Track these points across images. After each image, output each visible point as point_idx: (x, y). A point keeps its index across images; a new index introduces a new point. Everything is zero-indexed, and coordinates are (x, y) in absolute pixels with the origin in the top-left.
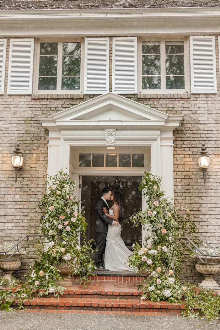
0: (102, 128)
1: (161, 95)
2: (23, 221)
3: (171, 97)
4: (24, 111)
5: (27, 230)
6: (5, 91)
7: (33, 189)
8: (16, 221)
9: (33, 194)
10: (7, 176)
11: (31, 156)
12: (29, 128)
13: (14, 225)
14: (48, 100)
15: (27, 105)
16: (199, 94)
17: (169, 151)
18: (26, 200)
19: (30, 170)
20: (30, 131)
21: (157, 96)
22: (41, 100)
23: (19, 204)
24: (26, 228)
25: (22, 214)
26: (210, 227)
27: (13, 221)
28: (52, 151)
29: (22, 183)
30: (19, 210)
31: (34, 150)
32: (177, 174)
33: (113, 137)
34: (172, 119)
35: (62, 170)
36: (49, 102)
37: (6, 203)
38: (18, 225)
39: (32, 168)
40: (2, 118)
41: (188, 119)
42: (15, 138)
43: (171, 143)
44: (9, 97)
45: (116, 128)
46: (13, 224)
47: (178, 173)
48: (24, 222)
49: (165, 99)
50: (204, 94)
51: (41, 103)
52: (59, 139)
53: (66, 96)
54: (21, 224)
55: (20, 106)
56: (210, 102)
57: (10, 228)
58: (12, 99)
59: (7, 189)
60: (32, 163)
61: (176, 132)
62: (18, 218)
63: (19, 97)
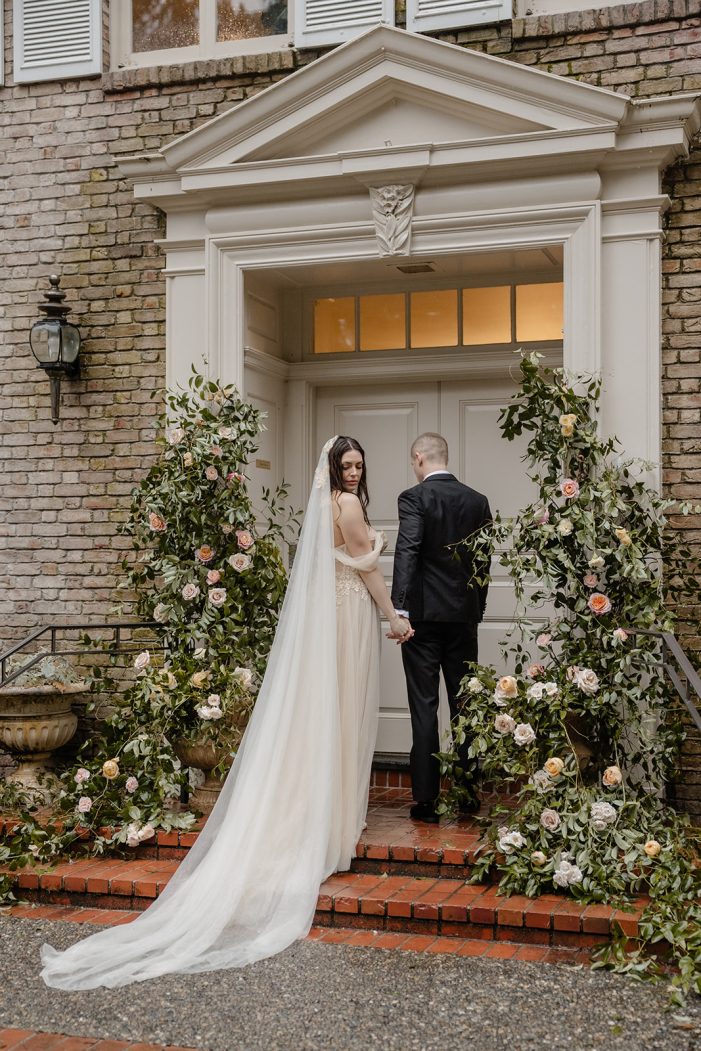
0: (355, 187)
1: (615, 14)
2: (92, 570)
3: (660, 15)
4: (78, 145)
5: (109, 600)
6: (9, 71)
7: (123, 450)
8: (70, 569)
9: (123, 466)
10: (32, 401)
11: (113, 321)
12: (102, 213)
13: (63, 586)
14: (165, 91)
15: (86, 121)
17: (641, 266)
18: (101, 491)
19: (110, 374)
20: (104, 223)
21: (597, 20)
22: (138, 95)
23: (78, 504)
24: (105, 594)
25: (88, 543)
27: (62, 569)
28: (178, 295)
29: (84, 428)
30: (77, 529)
31: (119, 296)
32: (682, 360)
33: (403, 222)
34: (647, 113)
36: (167, 99)
37: (36, 504)
38: (77, 585)
39: (117, 369)
40: (6, 182)
42: (52, 253)
43: (652, 224)
44: (24, 93)
45: (415, 182)
46: (59, 582)
47: (685, 355)
48: (96, 571)
49: (633, 27)
51: (137, 106)
52: (198, 245)
53: (228, 65)
54: (88, 581)
55: (62, 126)
57: (52, 594)
58: (34, 101)
59: (35, 452)
60: (116, 350)
62: (76, 556)
63: (58, 89)
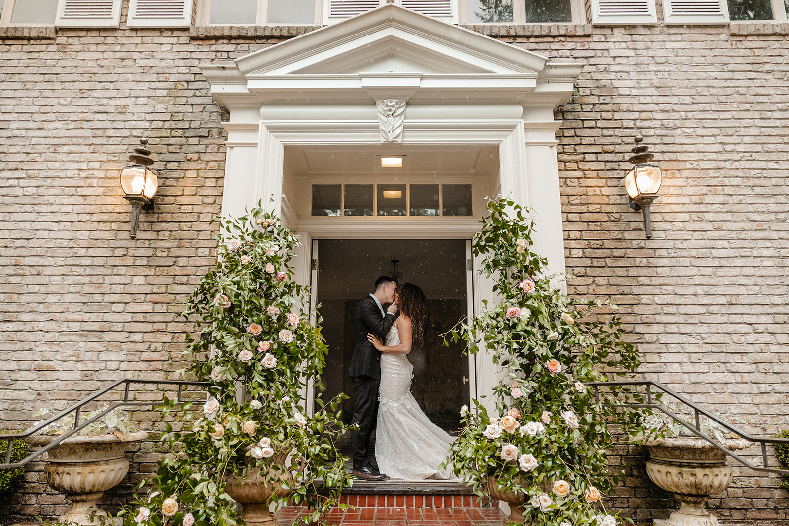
0: (369, 99)
1: (518, 29)
2: (149, 347)
3: (544, 33)
4: (168, 67)
5: (161, 370)
6: (123, 20)
7: (182, 262)
8: (132, 346)
9: (182, 273)
10: (114, 226)
11: (183, 176)
12: (181, 108)
13: (124, 358)
14: (233, 42)
15: (176, 53)
16: (611, 27)
18: (163, 290)
19: (177, 210)
20: (182, 114)
21: (508, 31)
22: (214, 42)
23: (143, 299)
24: (159, 365)
25: (149, 327)
26: (665, 358)
27: (124, 346)
28: (236, 160)
29: (153, 246)
30: (140, 317)
31: (189, 160)
32: (569, 220)
33: (399, 121)
34: (554, 72)
35: (260, 205)
36: (234, 46)
37: (107, 298)
38: (136, 358)
39: (183, 207)
40: (112, 85)
41: (590, 84)
42: (142, 131)
43: (551, 137)
44: (133, 34)
45: (408, 98)
46: (121, 356)
47: (571, 217)
48: (153, 348)
49: (528, 37)
50: (624, 27)
51: (213, 48)
53: (278, 30)
54: (145, 356)
55: (158, 55)
56: (639, 45)
57: (114, 365)
58: (139, 39)
59: (111, 262)
60: (183, 195)
61: (561, 110)
62: (138, 337)
63: (158, 33)
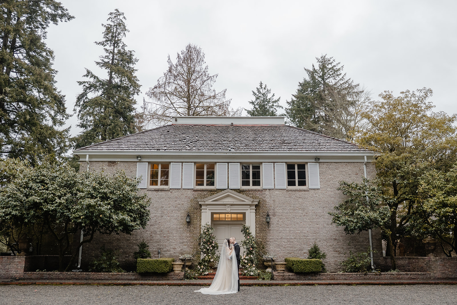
0: (225, 205)
1: (250, 189)
2: (191, 245)
4: (190, 196)
6: (181, 187)
7: (195, 231)
9: (195, 233)
10: (183, 225)
11: (194, 216)
12: (193, 204)
13: (187, 247)
15: (191, 194)
16: (266, 189)
17: (254, 215)
18: (192, 236)
21: (248, 190)
22: (198, 191)
23: (189, 237)
24: (192, 248)
25: (190, 242)
26: (270, 247)
27: (187, 245)
28: (203, 215)
29: (190, 229)
30: (189, 240)
32: (257, 224)
33: (230, 209)
34: (255, 200)
35: (208, 223)
36: (201, 192)
37: (183, 237)
38: (189, 247)
40: (180, 199)
41: (262, 200)
42: (186, 208)
43: (254, 211)
45: (231, 205)
49: (252, 191)
50: (269, 189)
51: (197, 193)
52: (206, 209)
53: (208, 189)
55: (188, 194)
56: (271, 193)
57: (185, 248)
58: (184, 191)
59: (183, 231)
60: (194, 220)
61: (256, 206)
62: (189, 244)
63: (188, 190)
